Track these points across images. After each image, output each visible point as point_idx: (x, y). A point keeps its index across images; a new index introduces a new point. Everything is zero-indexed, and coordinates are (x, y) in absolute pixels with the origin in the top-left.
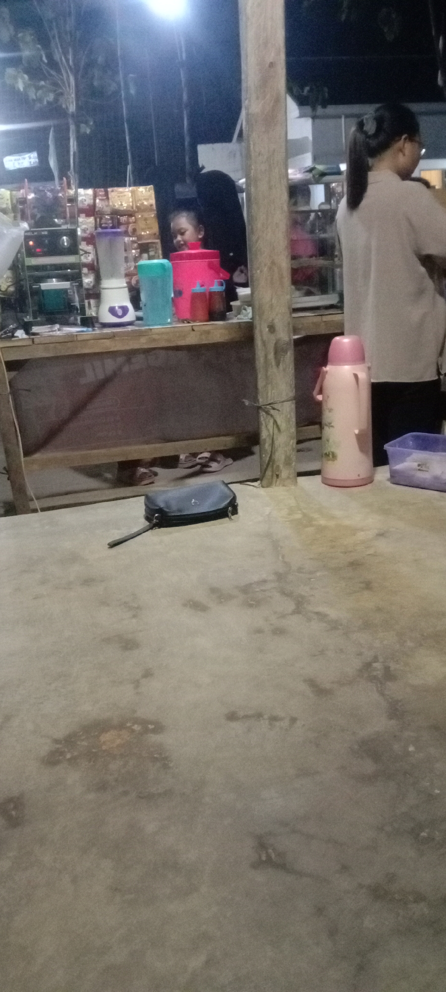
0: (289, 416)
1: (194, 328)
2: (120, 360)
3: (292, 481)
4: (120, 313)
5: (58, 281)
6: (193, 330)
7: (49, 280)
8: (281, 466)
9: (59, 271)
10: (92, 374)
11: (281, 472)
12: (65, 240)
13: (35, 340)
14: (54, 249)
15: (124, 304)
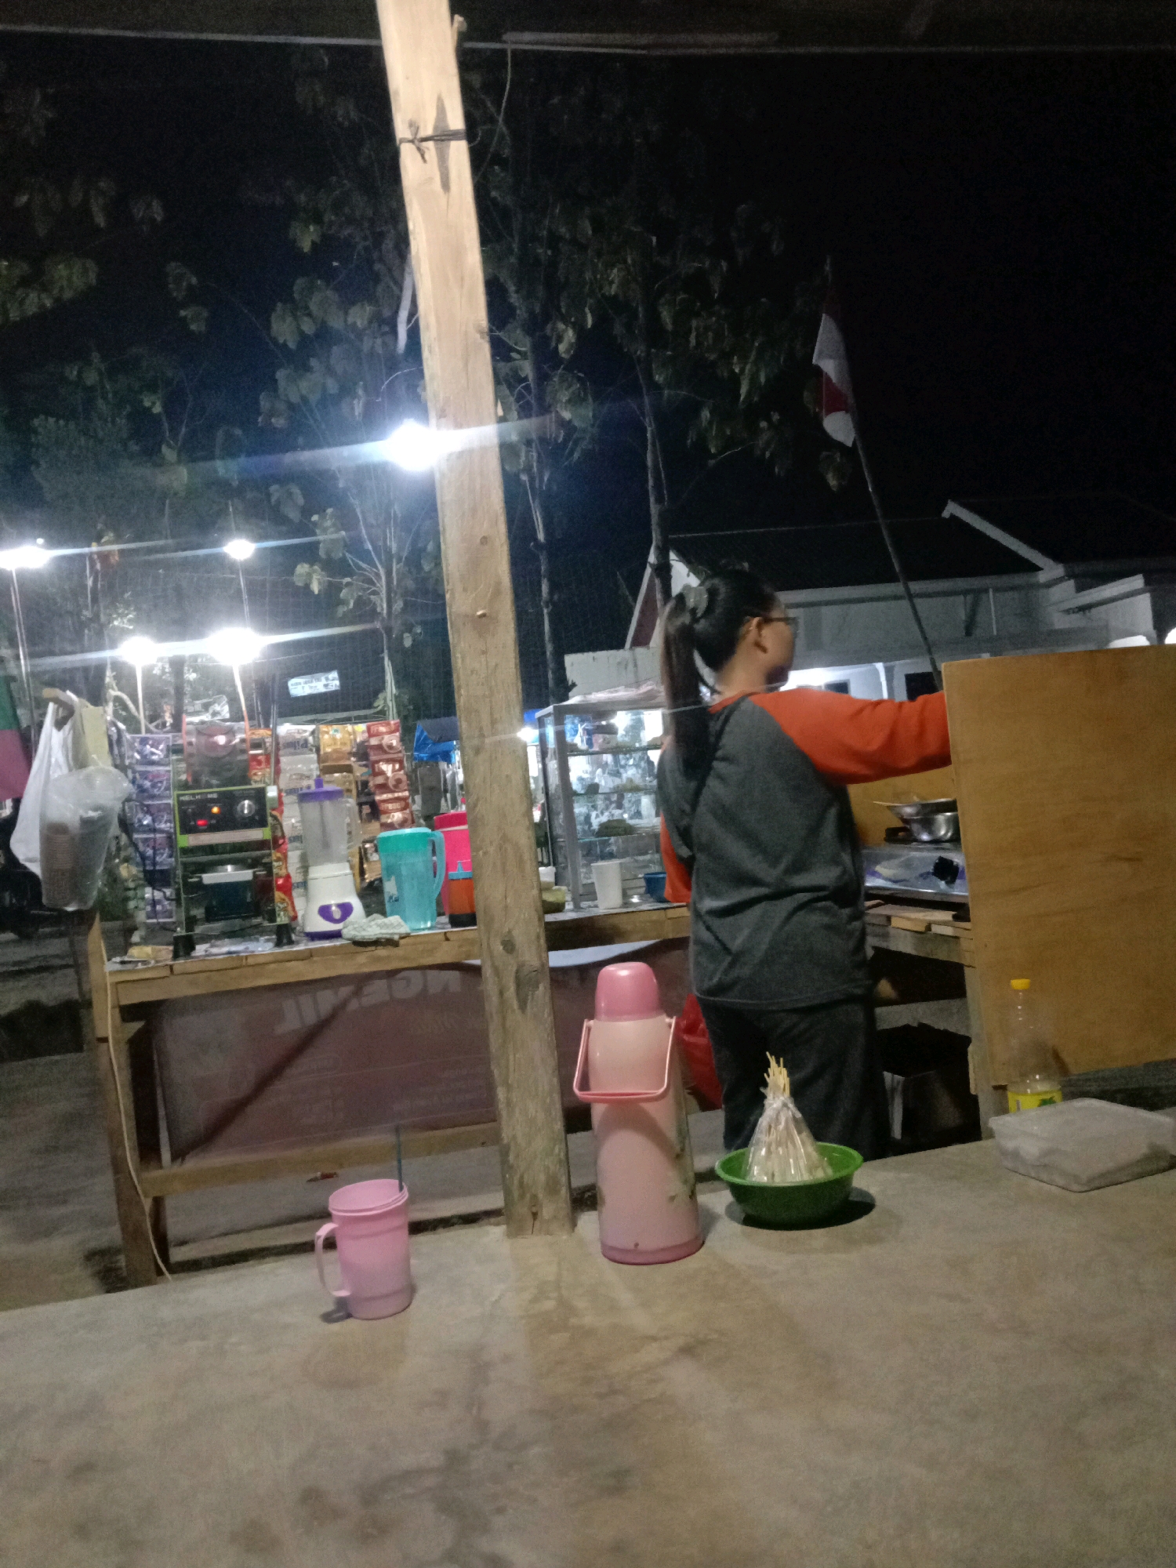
0: (548, 1100)
1: (448, 935)
2: (345, 991)
3: (563, 1225)
4: (337, 914)
5: (236, 870)
6: (447, 939)
7: (220, 868)
8: (541, 1196)
9: (238, 854)
10: (296, 1017)
11: (541, 1206)
12: (246, 806)
13: (174, 967)
14: (228, 821)
15: (346, 900)
